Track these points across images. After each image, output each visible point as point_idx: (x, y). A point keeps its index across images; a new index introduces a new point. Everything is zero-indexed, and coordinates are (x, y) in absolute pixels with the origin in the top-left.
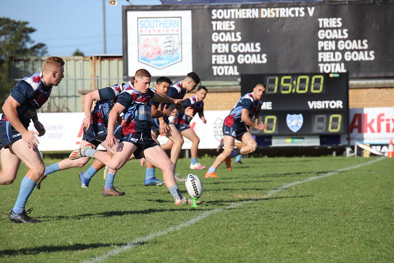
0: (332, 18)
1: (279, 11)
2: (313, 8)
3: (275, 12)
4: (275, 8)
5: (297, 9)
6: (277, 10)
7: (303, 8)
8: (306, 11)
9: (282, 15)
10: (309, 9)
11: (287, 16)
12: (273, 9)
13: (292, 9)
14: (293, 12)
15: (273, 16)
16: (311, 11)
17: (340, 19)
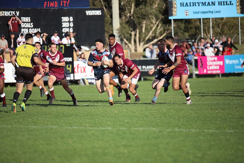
0: (27, 17)
1: (4, 13)
2: (19, 12)
3: (3, 13)
4: (2, 11)
5: (12, 12)
6: (4, 12)
7: (14, 12)
8: (16, 13)
9: (6, 15)
10: (17, 12)
11: (8, 15)
12: (2, 12)
13: (10, 12)
14: (10, 14)
15: (2, 15)
16: (18, 13)
17: (29, 18)
